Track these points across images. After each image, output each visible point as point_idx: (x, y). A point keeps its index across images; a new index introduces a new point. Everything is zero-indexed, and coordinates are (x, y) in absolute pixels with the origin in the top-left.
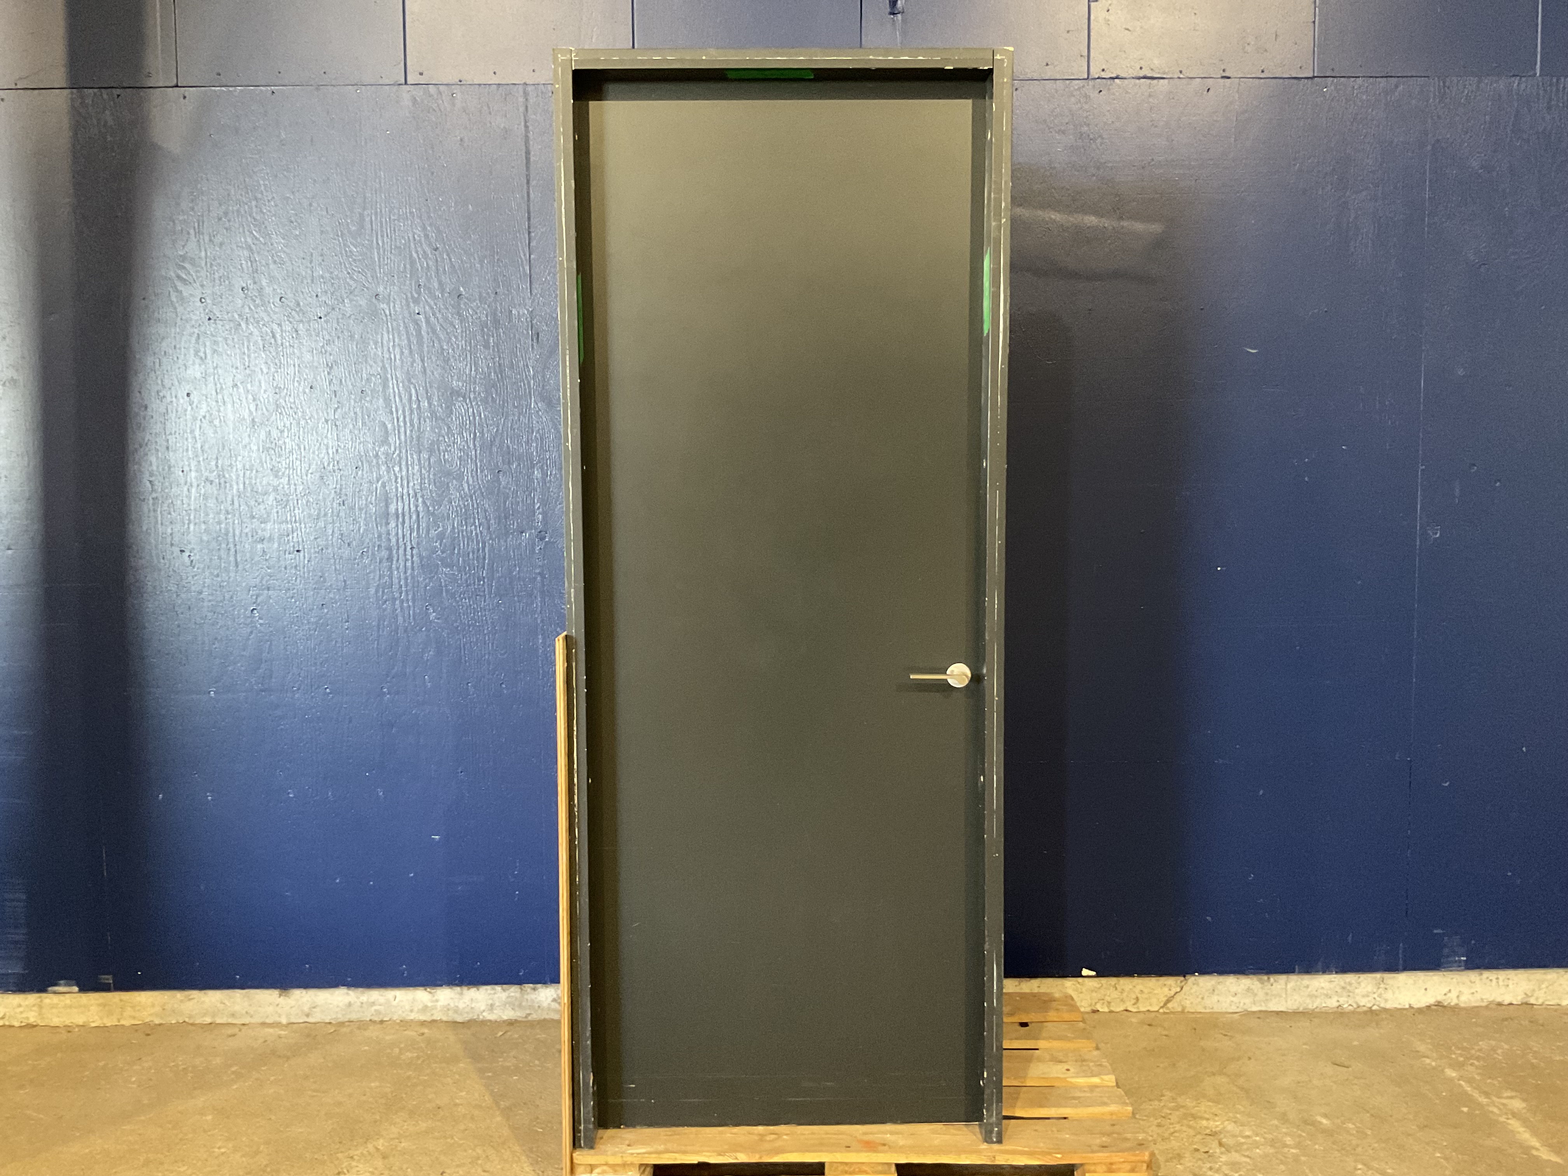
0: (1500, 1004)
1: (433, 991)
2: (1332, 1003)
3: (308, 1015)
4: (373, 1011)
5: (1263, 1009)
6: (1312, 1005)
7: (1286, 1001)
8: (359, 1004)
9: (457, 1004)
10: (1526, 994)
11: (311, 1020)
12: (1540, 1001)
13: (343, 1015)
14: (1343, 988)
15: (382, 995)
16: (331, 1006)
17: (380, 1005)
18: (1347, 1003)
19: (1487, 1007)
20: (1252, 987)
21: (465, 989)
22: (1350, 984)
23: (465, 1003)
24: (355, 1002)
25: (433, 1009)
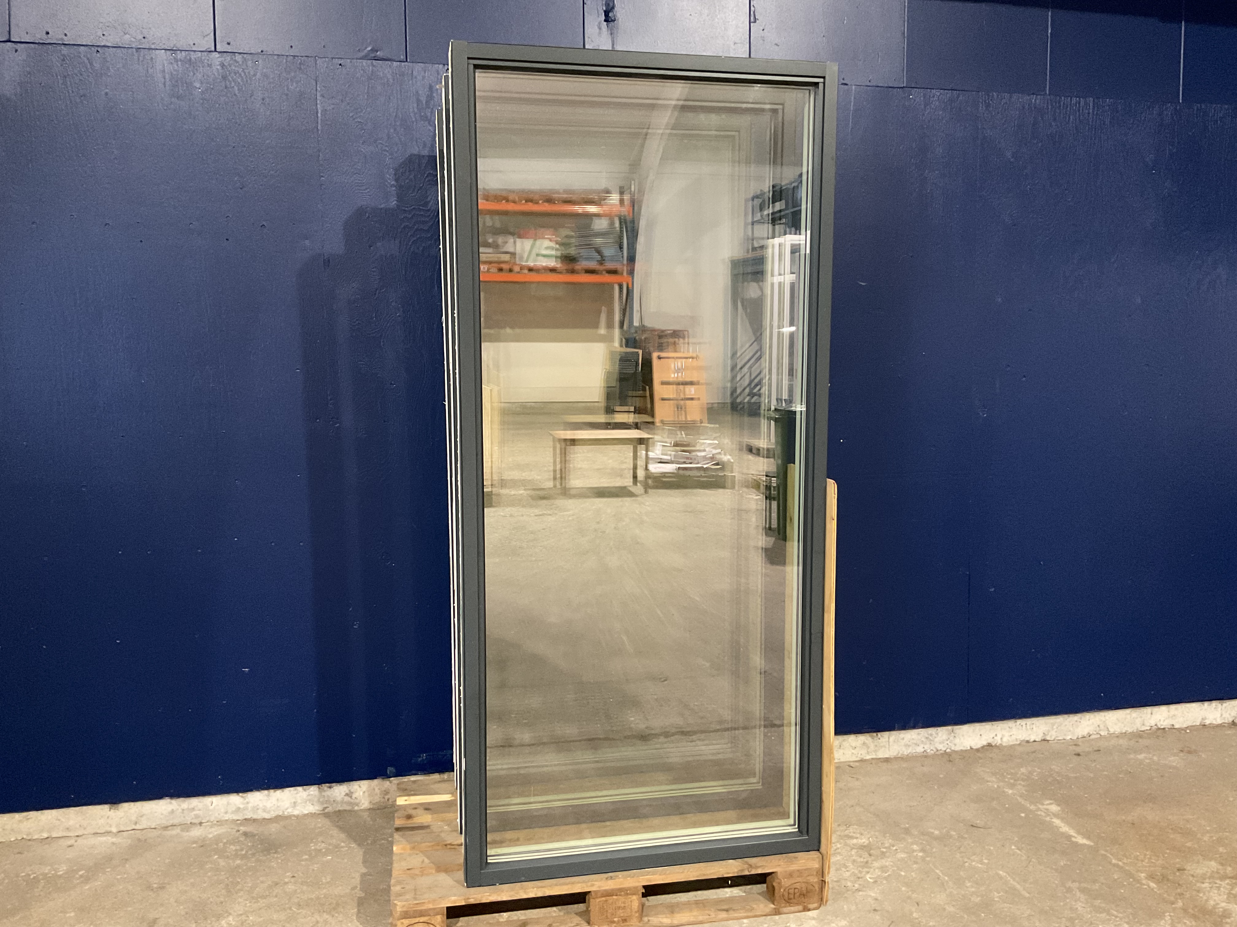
0: (1028, 742)
1: (244, 795)
2: (920, 749)
3: (136, 823)
4: (193, 816)
5: (874, 757)
6: (906, 751)
7: (889, 750)
9: (265, 804)
10: (1044, 733)
11: (137, 827)
12: (1053, 738)
13: (167, 821)
14: (927, 738)
15: (200, 802)
16: (156, 814)
17: (199, 810)
18: (929, 748)
19: (1019, 744)
20: (866, 741)
21: (272, 791)
22: (932, 735)
23: (272, 803)
24: (178, 809)
25: (244, 810)
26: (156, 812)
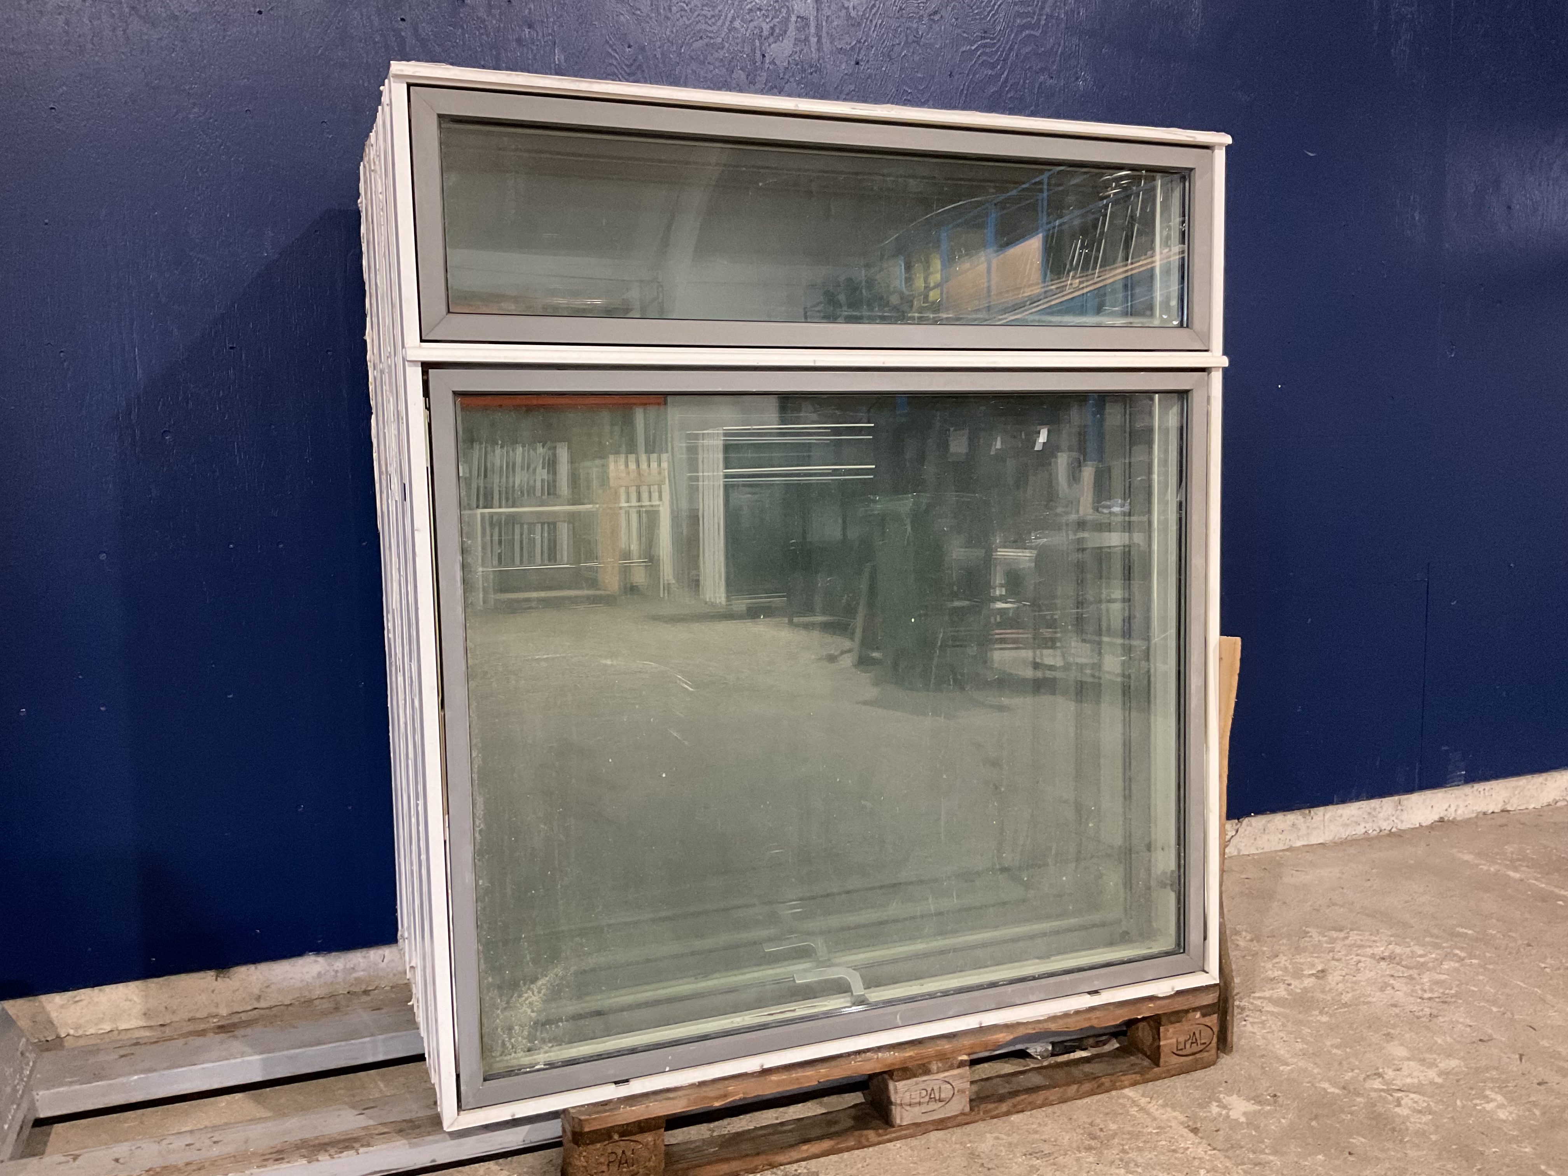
0: (1485, 814)
2: (1360, 830)
3: (258, 998)
5: (1305, 843)
6: (1345, 833)
7: (1325, 833)
10: (1504, 802)
11: (263, 1004)
12: (1515, 806)
14: (1369, 814)
18: (1371, 828)
19: (1477, 817)
20: (1297, 822)
22: (1375, 809)
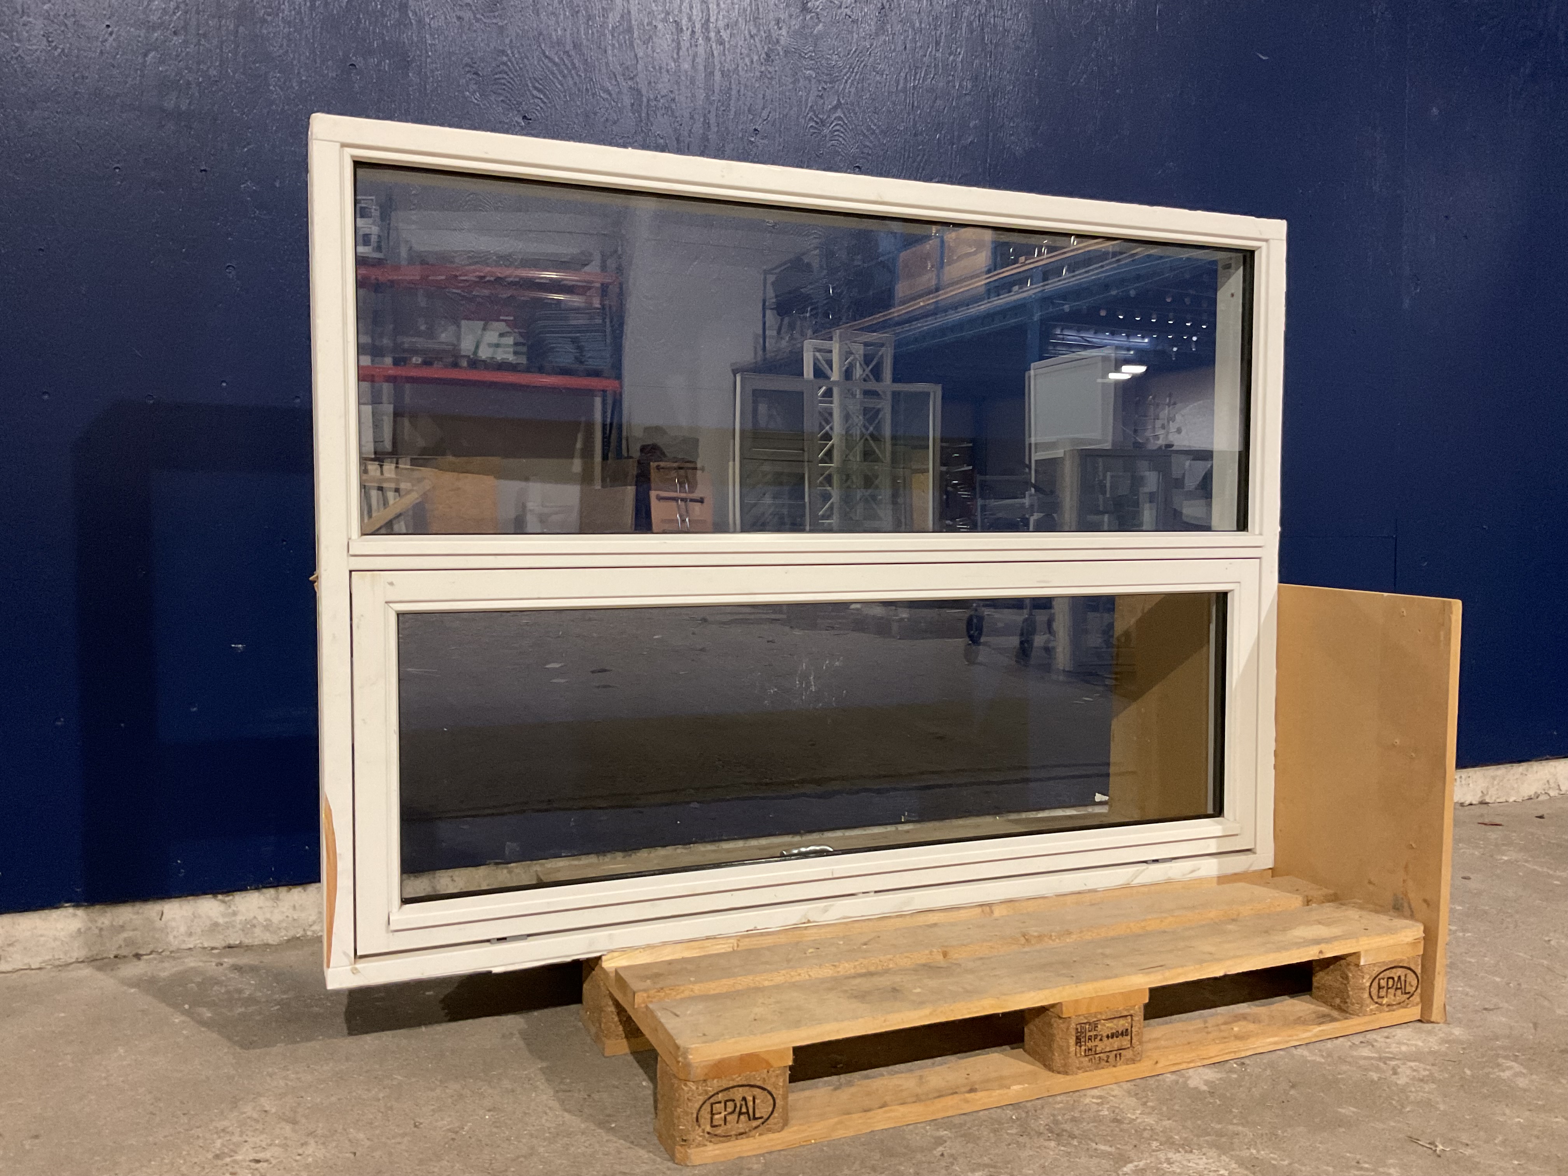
1: (227, 899)
4: (121, 943)
8: (97, 931)
9: (268, 916)
13: (66, 953)
15: (138, 913)
16: (42, 939)
17: (134, 930)
21: (283, 890)
23: (283, 912)
24: (90, 928)
25: (228, 928)
26: (42, 936)
